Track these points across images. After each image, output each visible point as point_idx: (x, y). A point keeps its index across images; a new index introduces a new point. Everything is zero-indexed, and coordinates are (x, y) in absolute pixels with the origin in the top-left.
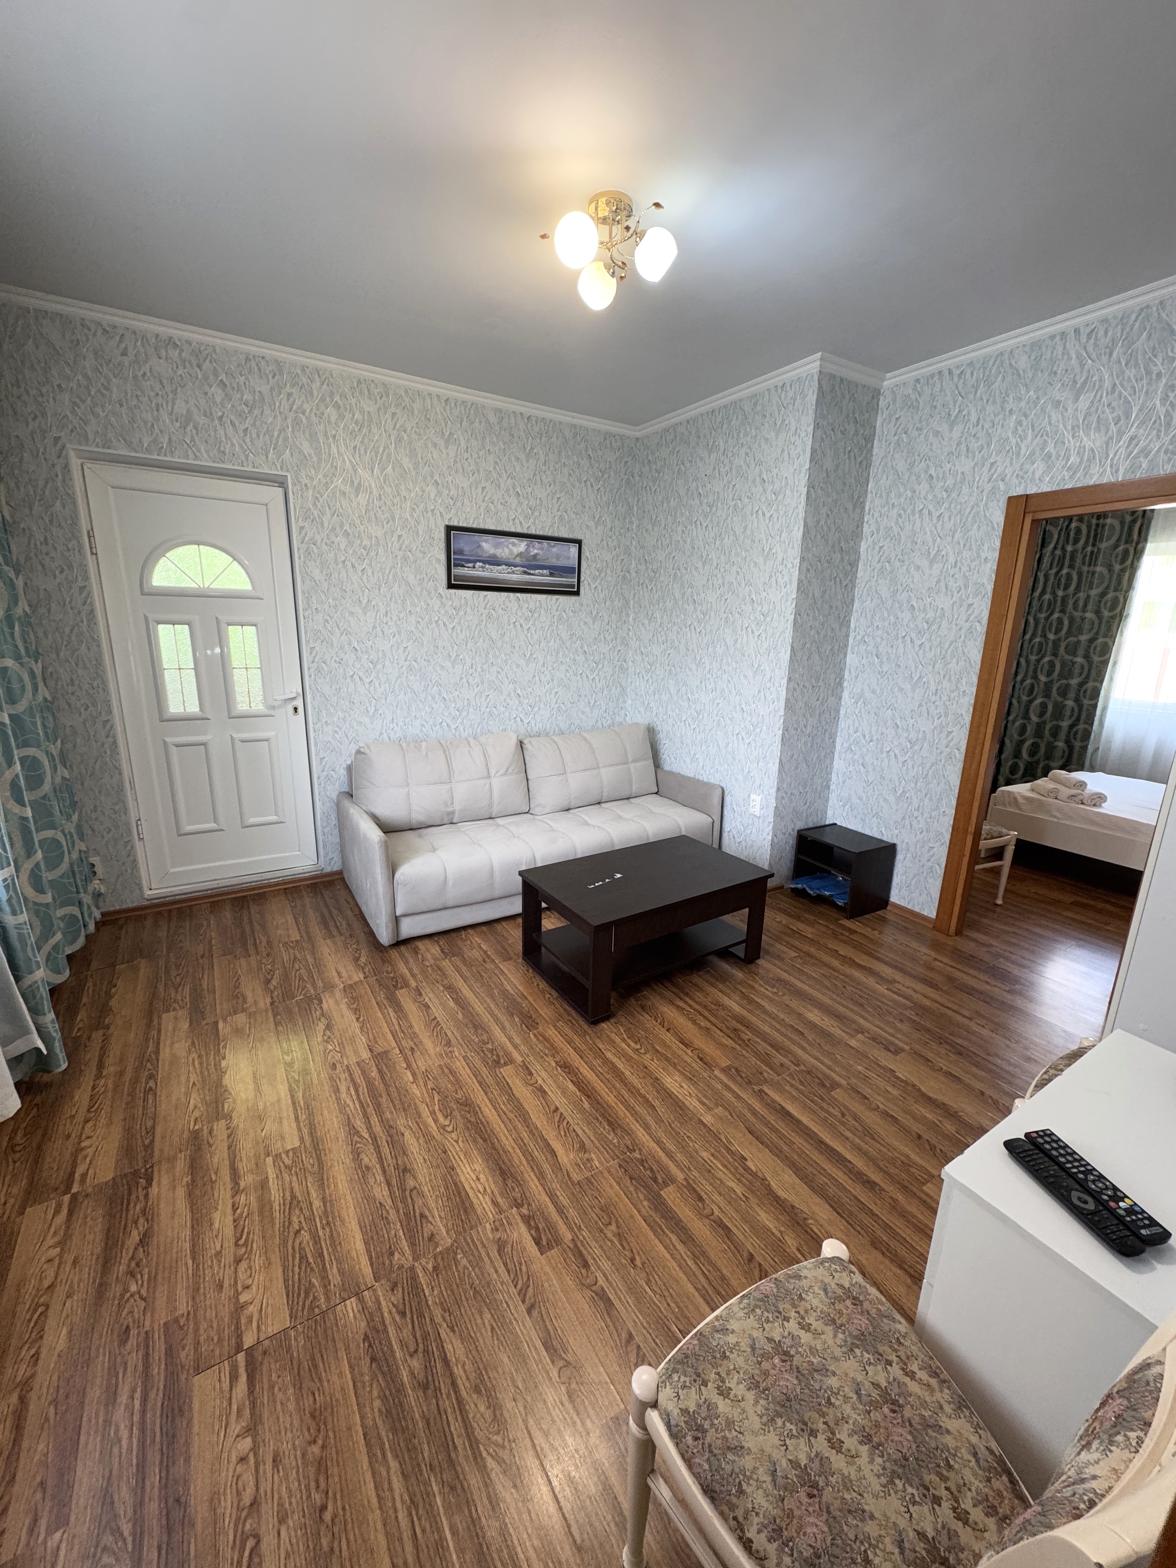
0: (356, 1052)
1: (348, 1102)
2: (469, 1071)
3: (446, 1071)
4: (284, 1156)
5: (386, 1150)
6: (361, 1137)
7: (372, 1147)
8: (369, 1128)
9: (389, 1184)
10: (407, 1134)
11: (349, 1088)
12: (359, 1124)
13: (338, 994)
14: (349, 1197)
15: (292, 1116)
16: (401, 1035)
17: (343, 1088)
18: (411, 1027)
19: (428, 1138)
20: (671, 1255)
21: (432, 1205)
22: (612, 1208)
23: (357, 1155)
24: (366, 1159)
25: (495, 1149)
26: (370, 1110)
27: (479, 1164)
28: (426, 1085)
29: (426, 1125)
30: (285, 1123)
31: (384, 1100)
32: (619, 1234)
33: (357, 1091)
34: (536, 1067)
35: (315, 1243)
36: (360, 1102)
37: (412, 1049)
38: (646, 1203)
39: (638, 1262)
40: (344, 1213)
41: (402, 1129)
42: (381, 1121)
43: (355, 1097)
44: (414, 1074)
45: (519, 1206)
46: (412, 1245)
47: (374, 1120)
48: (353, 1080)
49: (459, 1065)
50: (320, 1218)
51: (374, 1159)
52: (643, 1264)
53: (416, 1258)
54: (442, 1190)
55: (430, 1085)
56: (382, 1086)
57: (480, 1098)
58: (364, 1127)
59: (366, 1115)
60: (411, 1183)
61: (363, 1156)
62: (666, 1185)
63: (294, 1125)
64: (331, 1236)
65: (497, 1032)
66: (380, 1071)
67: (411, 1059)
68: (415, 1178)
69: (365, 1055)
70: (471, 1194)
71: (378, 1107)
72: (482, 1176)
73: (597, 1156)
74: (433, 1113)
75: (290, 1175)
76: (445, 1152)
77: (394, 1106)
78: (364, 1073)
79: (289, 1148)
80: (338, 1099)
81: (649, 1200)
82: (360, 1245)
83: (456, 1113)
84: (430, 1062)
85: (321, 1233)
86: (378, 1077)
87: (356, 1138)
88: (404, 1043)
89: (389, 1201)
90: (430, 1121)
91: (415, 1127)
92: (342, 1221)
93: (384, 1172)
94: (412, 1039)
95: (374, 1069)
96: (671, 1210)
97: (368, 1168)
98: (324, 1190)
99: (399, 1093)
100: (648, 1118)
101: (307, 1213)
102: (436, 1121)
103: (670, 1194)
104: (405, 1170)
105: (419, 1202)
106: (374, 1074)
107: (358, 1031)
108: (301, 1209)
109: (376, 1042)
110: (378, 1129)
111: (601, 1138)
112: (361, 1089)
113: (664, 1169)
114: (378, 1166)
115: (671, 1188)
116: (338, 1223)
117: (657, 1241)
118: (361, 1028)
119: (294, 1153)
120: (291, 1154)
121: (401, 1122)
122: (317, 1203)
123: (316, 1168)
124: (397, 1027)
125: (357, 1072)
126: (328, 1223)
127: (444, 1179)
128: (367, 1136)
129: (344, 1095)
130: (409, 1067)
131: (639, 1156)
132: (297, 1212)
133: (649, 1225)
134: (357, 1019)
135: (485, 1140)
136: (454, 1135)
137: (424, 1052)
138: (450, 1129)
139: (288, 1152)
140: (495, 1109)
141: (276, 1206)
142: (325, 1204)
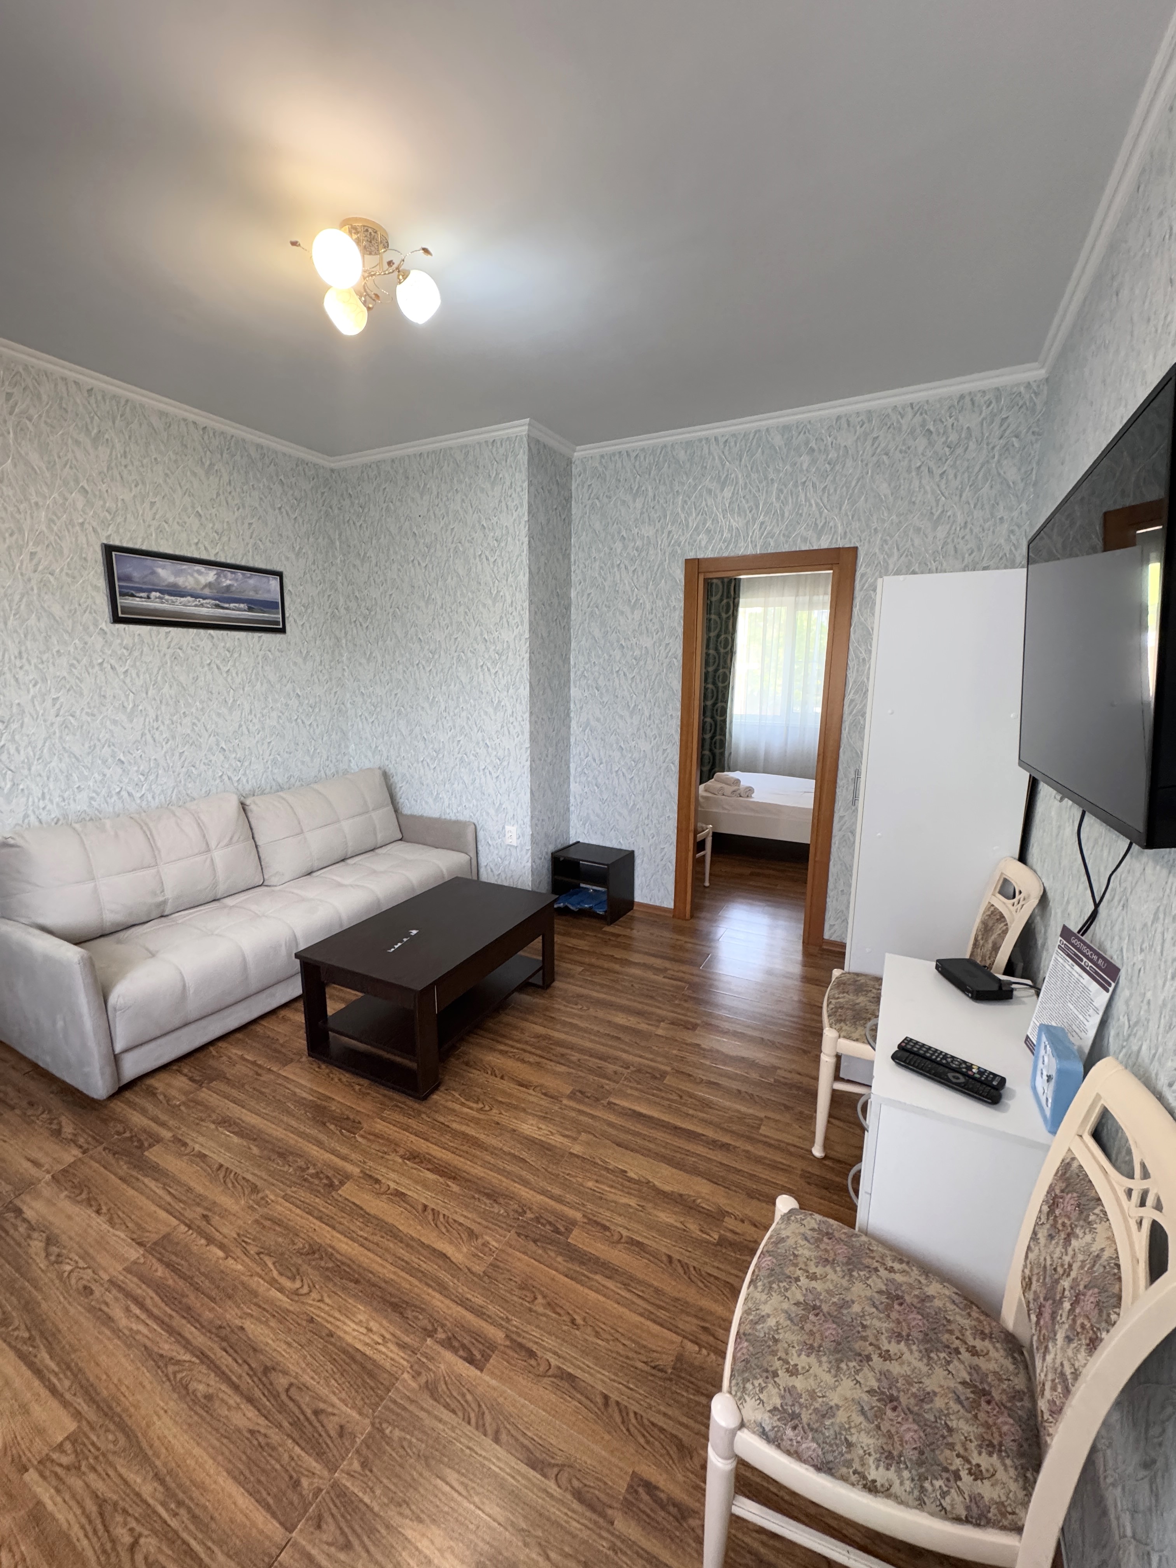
0: (116, 1256)
1: (134, 1327)
2: (298, 1211)
3: (268, 1223)
4: (55, 1456)
5: (225, 1361)
6: (178, 1362)
7: (203, 1369)
8: (187, 1344)
9: (250, 1400)
10: (248, 1325)
11: (127, 1310)
12: (168, 1347)
13: (47, 1192)
14: (197, 1451)
15: (44, 1393)
16: (179, 1206)
17: (117, 1313)
18: (190, 1190)
19: (281, 1315)
20: (604, 1296)
21: (324, 1391)
22: (531, 1281)
23: (183, 1390)
24: (201, 1388)
25: (374, 1285)
26: (178, 1322)
27: (362, 1312)
28: (246, 1252)
29: (271, 1302)
30: (36, 1409)
31: (192, 1299)
32: (549, 1304)
33: (142, 1306)
34: (380, 1171)
35: (171, 1542)
36: (156, 1318)
37: (205, 1217)
38: (560, 1259)
39: (579, 1321)
40: (200, 1476)
41: (238, 1322)
42: (202, 1327)
43: (143, 1316)
44: (222, 1247)
45: (431, 1334)
46: (320, 1455)
47: (190, 1331)
48: (128, 1295)
49: (281, 1208)
50: (163, 1504)
51: (213, 1379)
52: (584, 1319)
53: (333, 1469)
54: (329, 1366)
55: (253, 1250)
56: (181, 1283)
57: (326, 1235)
58: (176, 1347)
59: (171, 1331)
60: (282, 1382)
61: (193, 1385)
62: (569, 1231)
63: (54, 1403)
64: (194, 1517)
65: (314, 1151)
66: (168, 1265)
67: (210, 1230)
68: (285, 1373)
69: (134, 1254)
70: (368, 1352)
71: (188, 1313)
72: (373, 1325)
73: (491, 1236)
74: (273, 1282)
75: (81, 1474)
76: (312, 1320)
77: (213, 1300)
78: (142, 1278)
79: (60, 1439)
80: (117, 1332)
81: (561, 1254)
82: (243, 1501)
83: (305, 1267)
84: (240, 1222)
85: (174, 1523)
86: (168, 1273)
87: (171, 1369)
88: (189, 1214)
89: (262, 1421)
90: (274, 1293)
91: (255, 1311)
92: (202, 1487)
93: (236, 1388)
94: (198, 1205)
95: (157, 1265)
96: (585, 1253)
97: (209, 1397)
98: (153, 1466)
99: (212, 1280)
100: (524, 1173)
101: (137, 1511)
102: (281, 1290)
103: (578, 1238)
104: (266, 1370)
105: (305, 1400)
106: (160, 1271)
107: (106, 1227)
108: (125, 1511)
109: (144, 1230)
110: (199, 1339)
111: (484, 1214)
112: (148, 1302)
113: (561, 1217)
114: (224, 1387)
115: (576, 1232)
116: (196, 1494)
117: (587, 1291)
118: (111, 1222)
119: (74, 1442)
120: (68, 1446)
121: (232, 1315)
122: (148, 1489)
123: (122, 1441)
124: (168, 1198)
125: (132, 1284)
126: (180, 1503)
127: (324, 1351)
128: (187, 1357)
129: (123, 1321)
130: (210, 1240)
131: (532, 1216)
132: (119, 1518)
133: (572, 1279)
134: (98, 1212)
135: (357, 1282)
136: (314, 1295)
137: (224, 1214)
138: (305, 1290)
139: (61, 1445)
140: (352, 1239)
141: (76, 1531)
142: (162, 1482)
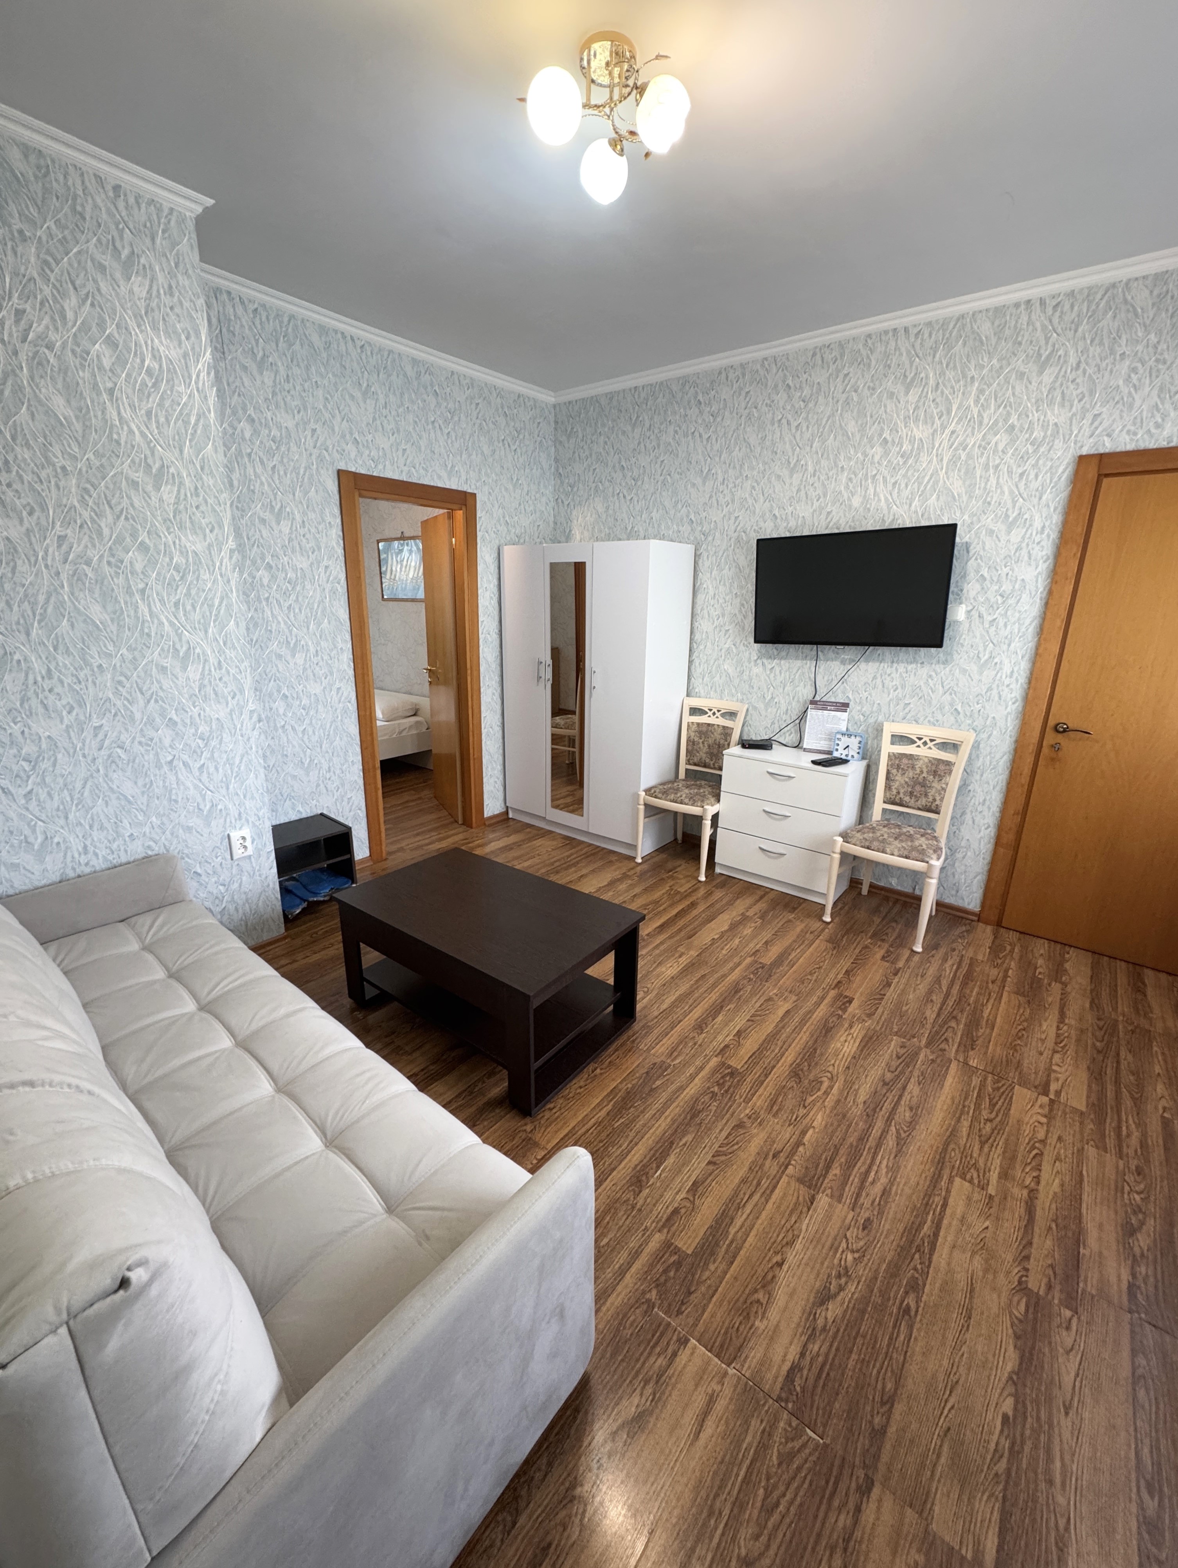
0: (828, 1217)
1: (884, 1170)
2: (761, 1090)
3: (775, 1108)
4: (976, 1181)
5: (888, 1106)
6: (898, 1131)
7: (896, 1117)
8: (885, 1132)
9: (904, 1088)
11: (873, 1182)
12: (890, 1142)
14: (939, 1106)
16: (765, 1183)
17: (877, 1189)
21: (887, 1056)
23: (912, 1124)
24: (907, 1114)
30: (959, 1212)
35: (980, 1105)
40: (949, 1101)
41: (861, 1106)
42: (871, 1126)
43: (875, 1168)
44: (804, 1133)
45: (840, 1017)
46: (917, 1054)
47: (876, 1132)
48: (861, 1187)
50: (968, 1113)
51: (901, 1109)
53: (920, 1049)
54: (873, 1056)
55: (802, 1111)
56: (841, 1152)
58: (889, 1137)
59: (879, 1145)
60: (889, 1076)
61: (908, 1119)
63: (951, 1201)
64: (966, 1098)
65: (691, 1091)
66: (828, 1168)
67: (788, 1148)
68: (884, 1075)
69: (823, 1201)
70: (858, 1041)
71: (863, 1138)
72: (843, 1039)
74: (827, 1093)
75: (977, 1161)
76: (848, 1068)
77: (849, 1126)
78: (844, 1183)
80: (891, 1182)
82: (949, 1080)
83: (811, 1077)
84: (778, 1127)
85: (972, 1107)
86: (836, 1165)
87: (903, 1135)
88: (774, 1170)
89: (912, 1080)
90: (835, 1091)
91: (851, 1099)
92: (953, 1099)
93: (901, 1097)
94: (762, 1165)
95: (830, 1176)
97: (911, 1109)
98: (955, 1126)
99: (833, 1132)
101: (977, 1124)
102: (831, 1087)
104: (885, 1084)
105: (894, 1064)
106: (836, 1171)
107: (798, 1245)
108: (980, 1130)
109: (797, 1204)
110: (879, 1125)
112: (863, 1169)
114: (902, 1103)
116: (956, 1101)
118: (790, 1244)
119: (965, 1175)
121: (856, 1111)
122: (965, 1123)
123: (952, 1146)
124: (756, 1197)
125: (850, 1190)
126: (964, 1107)
127: (865, 1058)
128: (893, 1128)
129: (883, 1180)
130: (799, 1143)
132: (984, 1132)
134: (780, 1265)
135: (815, 1050)
136: (831, 1069)
137: (770, 1140)
139: (970, 1181)
141: (999, 1150)
142: (960, 1118)
